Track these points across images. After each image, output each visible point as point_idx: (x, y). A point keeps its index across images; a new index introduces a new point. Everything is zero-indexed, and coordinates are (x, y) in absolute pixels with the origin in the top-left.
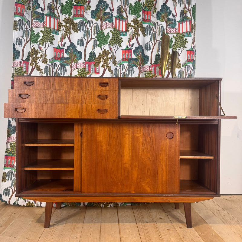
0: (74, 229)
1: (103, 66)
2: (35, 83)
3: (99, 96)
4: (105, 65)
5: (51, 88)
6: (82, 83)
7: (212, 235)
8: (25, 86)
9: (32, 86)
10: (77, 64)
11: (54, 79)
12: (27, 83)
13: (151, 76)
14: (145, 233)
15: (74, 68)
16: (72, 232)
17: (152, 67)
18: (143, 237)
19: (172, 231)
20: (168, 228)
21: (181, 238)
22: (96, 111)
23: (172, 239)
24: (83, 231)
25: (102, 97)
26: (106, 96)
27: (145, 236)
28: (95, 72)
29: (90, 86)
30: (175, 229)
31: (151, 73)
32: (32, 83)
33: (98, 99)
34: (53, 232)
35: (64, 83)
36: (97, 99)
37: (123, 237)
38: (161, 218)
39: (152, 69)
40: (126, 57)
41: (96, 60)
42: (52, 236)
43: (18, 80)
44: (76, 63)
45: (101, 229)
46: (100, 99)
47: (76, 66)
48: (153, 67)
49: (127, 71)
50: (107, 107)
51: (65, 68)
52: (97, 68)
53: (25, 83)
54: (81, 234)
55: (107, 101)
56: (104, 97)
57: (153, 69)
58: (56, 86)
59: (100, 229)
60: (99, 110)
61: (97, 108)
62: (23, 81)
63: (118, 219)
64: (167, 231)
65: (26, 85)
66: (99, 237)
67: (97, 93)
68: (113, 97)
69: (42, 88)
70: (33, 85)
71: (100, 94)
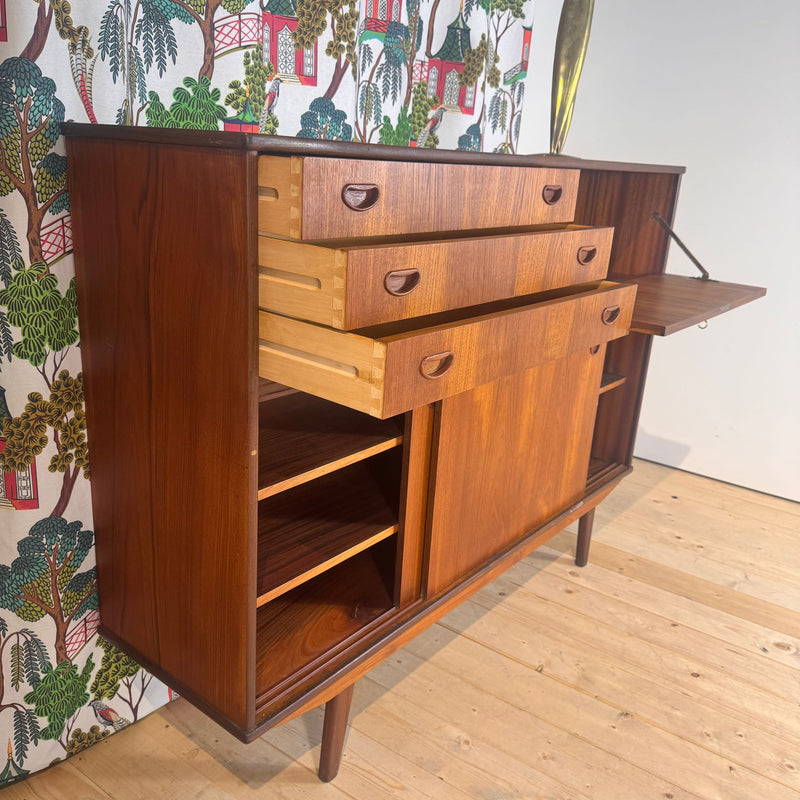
1: (333, 49)
4: (341, 48)
10: (240, 21)
13: (424, 103)
15: (228, 40)
17: (430, 67)
28: (299, 71)
31: (424, 93)
39: (427, 78)
40: (380, 12)
41: (303, 14)
44: (236, 18)
47: (240, 31)
48: (434, 70)
49: (378, 76)
51: (169, 30)
52: (308, 52)
57: (433, 75)
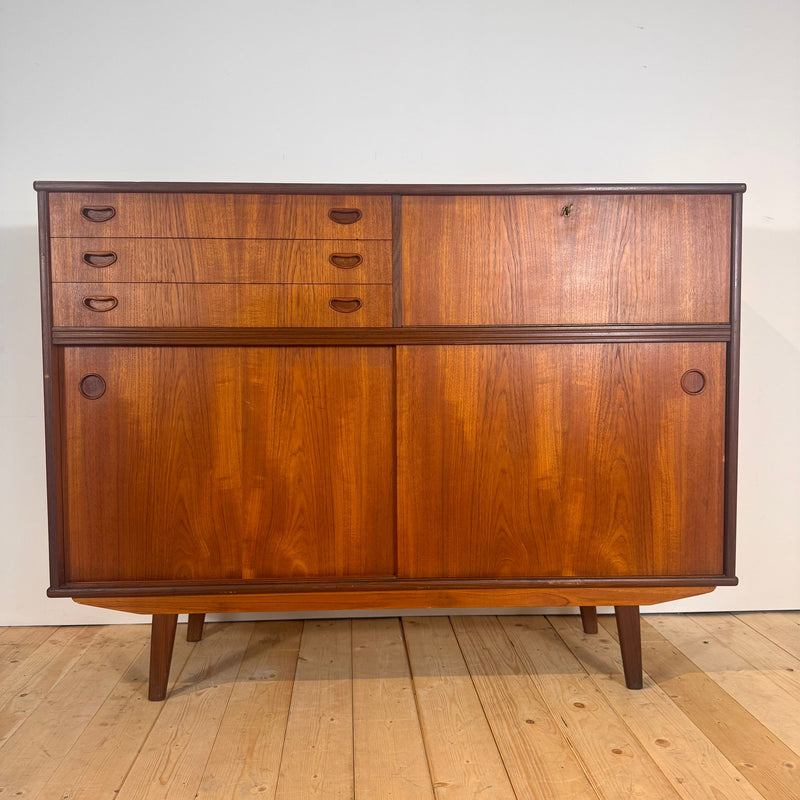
0: (252, 755)
2: (120, 212)
3: (334, 259)
5: (170, 229)
6: (273, 212)
7: (787, 768)
8: (87, 223)
9: (108, 222)
11: (180, 200)
12: (90, 214)
14: (529, 765)
16: (241, 766)
18: (521, 782)
19: (632, 757)
20: (613, 746)
21: (671, 787)
22: (327, 305)
23: (638, 788)
24: (285, 762)
25: (343, 260)
26: (358, 257)
27: (528, 777)
29: (299, 223)
30: (641, 746)
32: (109, 214)
33: (333, 267)
34: (170, 766)
35: (214, 210)
36: (328, 265)
37: (443, 785)
38: (582, 706)
42: (163, 783)
43: (61, 205)
45: (357, 753)
46: (339, 266)
50: (360, 293)
53: (85, 212)
54: (280, 774)
55: (360, 274)
56: (351, 260)
58: (188, 221)
59: (351, 752)
60: (335, 303)
61: (329, 297)
62: (78, 207)
63: (418, 713)
64: (610, 756)
65: (91, 219)
66: (348, 785)
67: (329, 249)
68: (377, 262)
69: (143, 227)
70: (113, 221)
71: (337, 250)
